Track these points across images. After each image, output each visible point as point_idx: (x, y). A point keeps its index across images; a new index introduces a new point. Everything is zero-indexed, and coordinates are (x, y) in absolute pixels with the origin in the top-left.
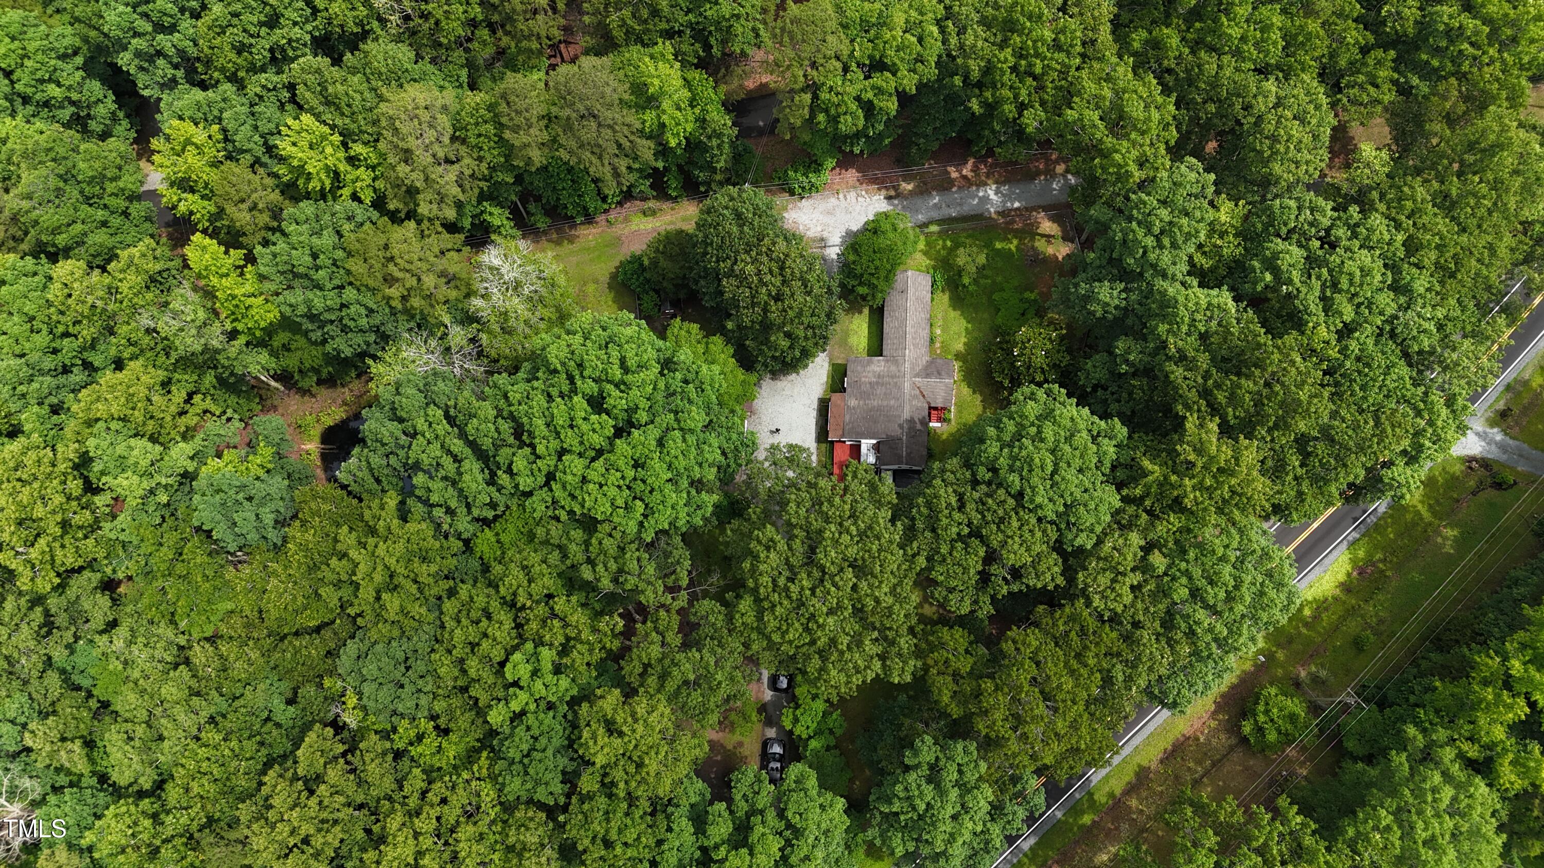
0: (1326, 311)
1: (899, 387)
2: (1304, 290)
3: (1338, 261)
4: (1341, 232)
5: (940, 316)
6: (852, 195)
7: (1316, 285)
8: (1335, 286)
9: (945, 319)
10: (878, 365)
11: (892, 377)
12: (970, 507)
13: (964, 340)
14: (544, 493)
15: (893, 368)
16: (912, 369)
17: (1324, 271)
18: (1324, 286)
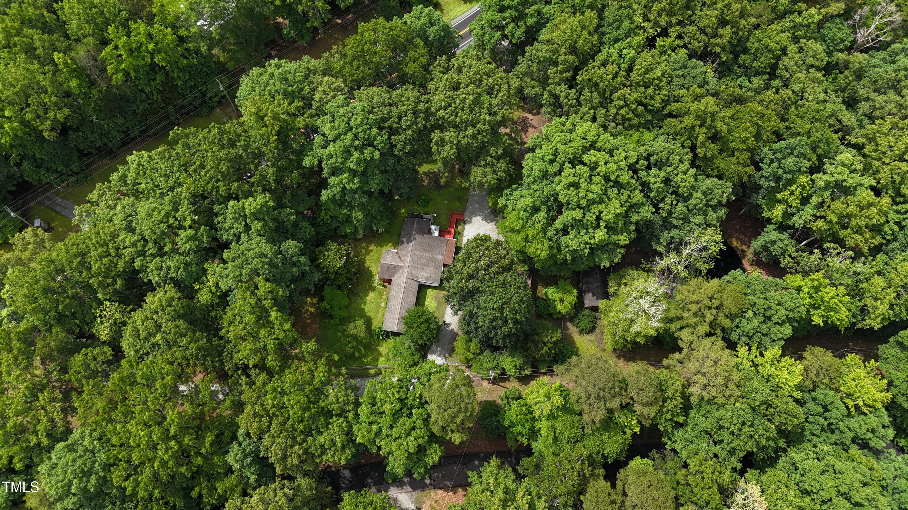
1: (412, 260)
5: (380, 314)
10: (422, 278)
11: (415, 267)
15: (414, 272)
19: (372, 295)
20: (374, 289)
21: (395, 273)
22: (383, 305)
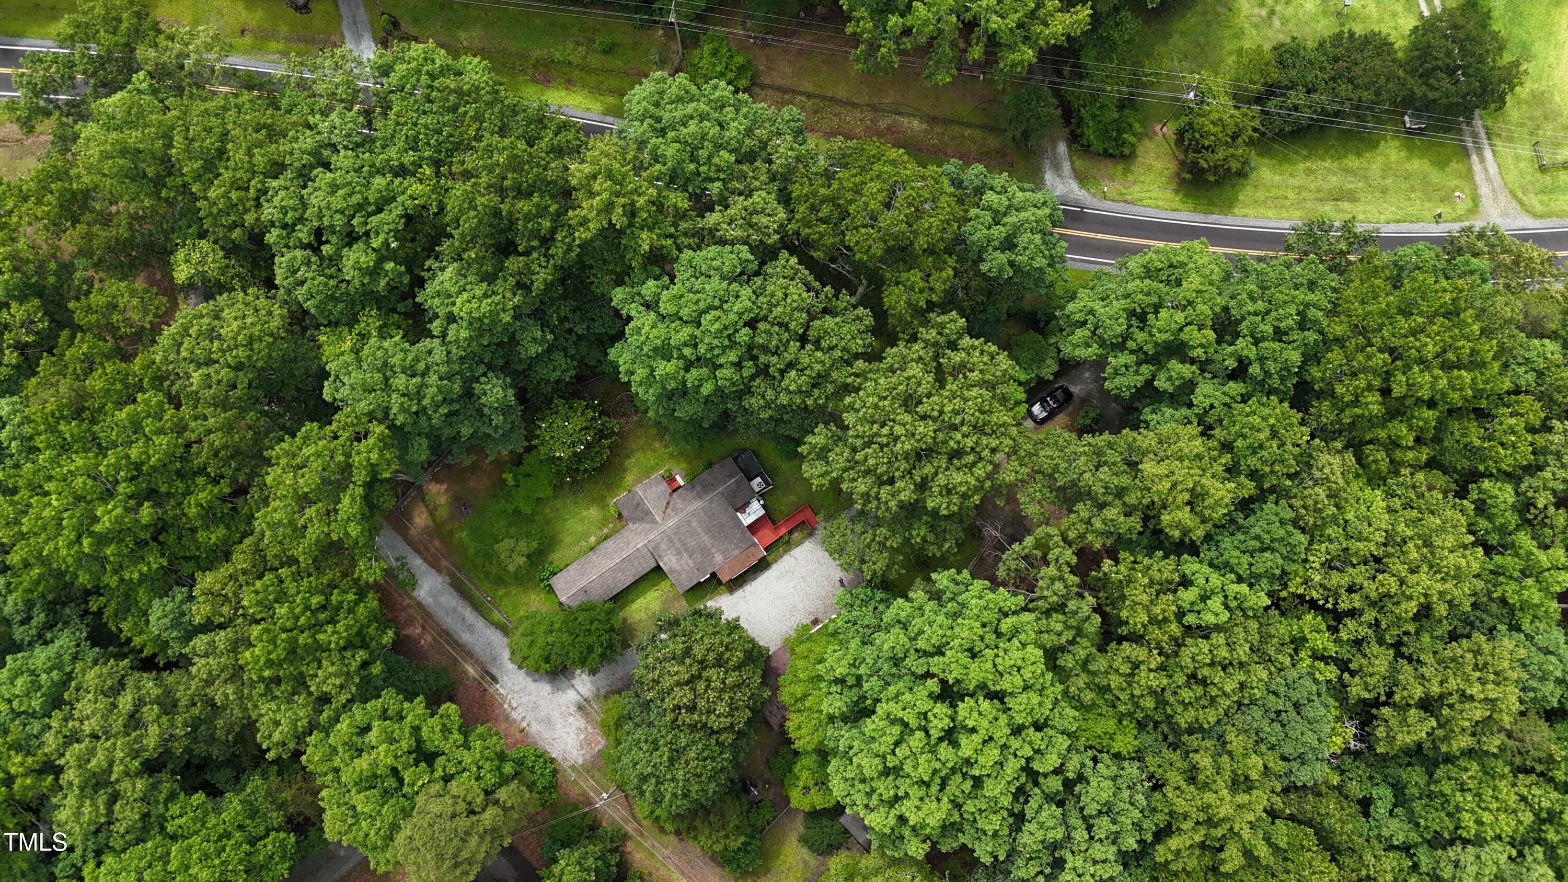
0: (394, 199)
1: (677, 528)
2: (386, 228)
3: (338, 216)
4: (303, 234)
5: (577, 549)
6: (515, 715)
7: (374, 220)
8: (360, 207)
9: (576, 543)
10: (669, 562)
11: (672, 541)
12: (788, 357)
13: (585, 513)
14: (1056, 722)
15: (663, 546)
16: (651, 530)
17: (355, 222)
18: (370, 215)
19: (593, 513)
20: (604, 507)
21: (640, 520)
22: (593, 539)
